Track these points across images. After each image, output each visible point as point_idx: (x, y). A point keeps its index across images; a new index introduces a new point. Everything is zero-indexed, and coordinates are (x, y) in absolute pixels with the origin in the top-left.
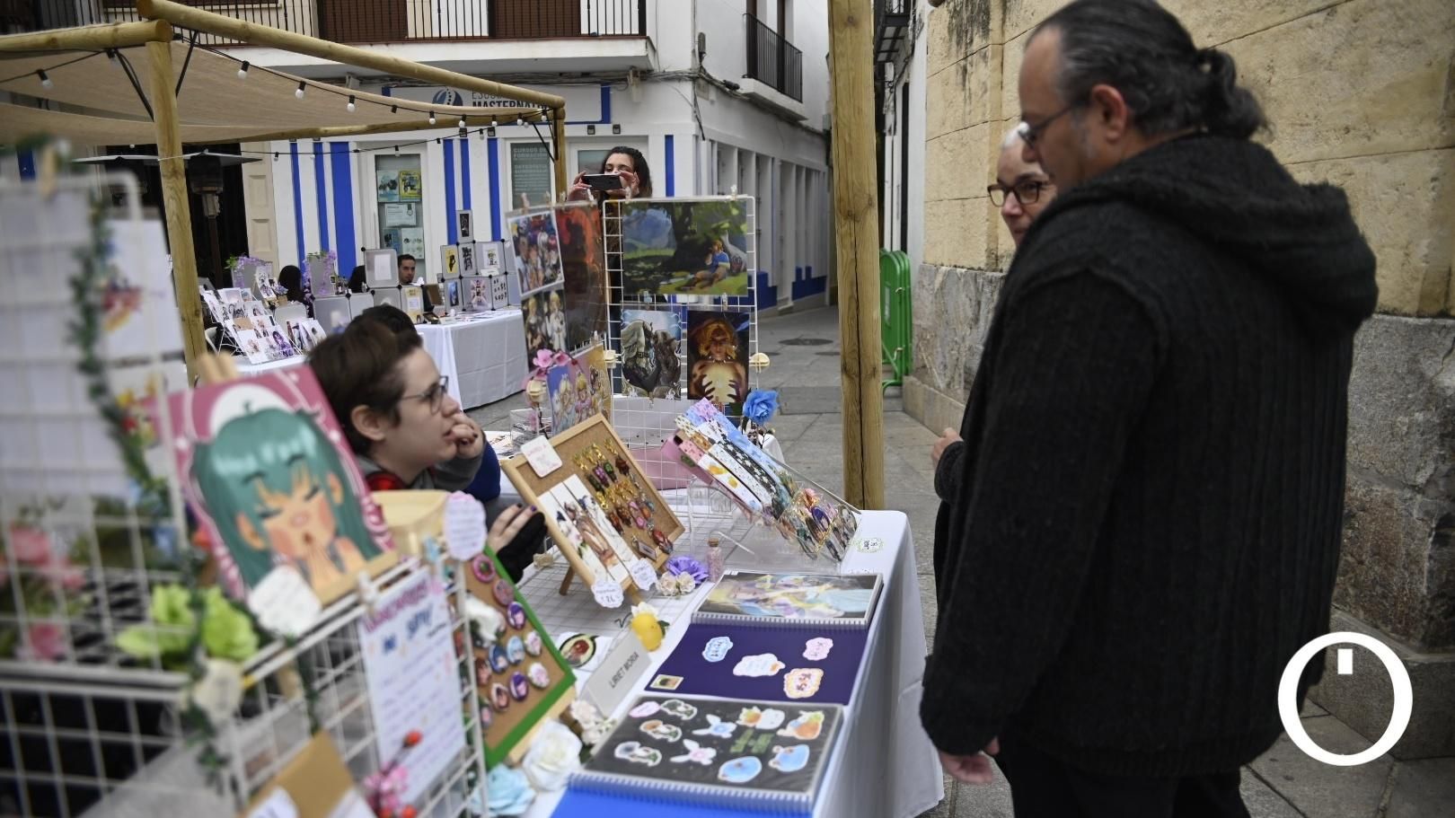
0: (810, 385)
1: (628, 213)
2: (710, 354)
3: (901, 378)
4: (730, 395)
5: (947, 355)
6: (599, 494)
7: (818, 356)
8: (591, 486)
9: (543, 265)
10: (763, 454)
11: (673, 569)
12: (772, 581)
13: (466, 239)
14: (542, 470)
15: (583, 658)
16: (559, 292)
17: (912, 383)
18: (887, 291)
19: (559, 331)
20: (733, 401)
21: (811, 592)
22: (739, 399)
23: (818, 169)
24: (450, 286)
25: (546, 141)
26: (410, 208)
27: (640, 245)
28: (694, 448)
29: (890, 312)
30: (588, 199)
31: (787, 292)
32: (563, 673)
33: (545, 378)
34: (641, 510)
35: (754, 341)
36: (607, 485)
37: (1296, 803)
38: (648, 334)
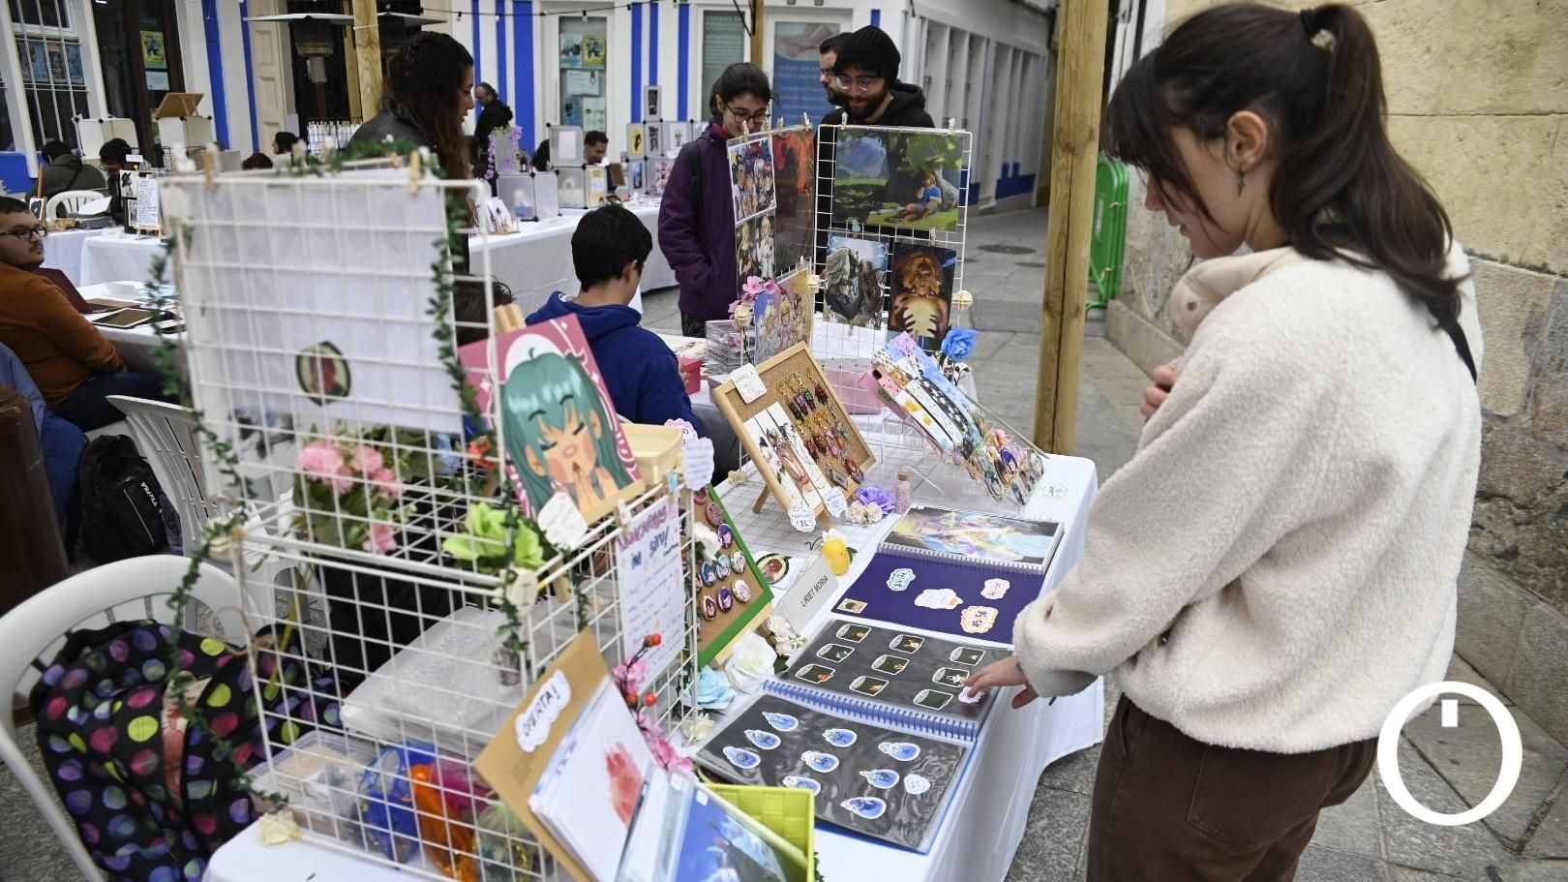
0: (1006, 299)
1: (843, 140)
2: (914, 287)
3: (1106, 301)
4: (930, 330)
5: (1159, 283)
6: (799, 422)
7: (1018, 267)
8: (792, 414)
9: (758, 192)
10: (958, 392)
11: (862, 498)
12: (956, 519)
13: (654, 117)
14: (749, 396)
15: (776, 576)
16: (771, 218)
17: (1117, 309)
18: (1101, 203)
19: (768, 257)
20: (932, 336)
21: (994, 533)
22: (939, 335)
23: (1036, 52)
24: (635, 167)
25: (741, 9)
26: (593, 76)
27: (851, 172)
28: (892, 383)
29: (1103, 226)
30: (804, 123)
31: (990, 190)
32: (762, 590)
33: (752, 304)
34: (836, 438)
35: (959, 277)
36: (806, 413)
37: (1457, 786)
38: (853, 261)
